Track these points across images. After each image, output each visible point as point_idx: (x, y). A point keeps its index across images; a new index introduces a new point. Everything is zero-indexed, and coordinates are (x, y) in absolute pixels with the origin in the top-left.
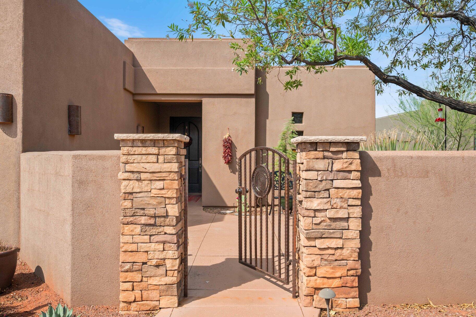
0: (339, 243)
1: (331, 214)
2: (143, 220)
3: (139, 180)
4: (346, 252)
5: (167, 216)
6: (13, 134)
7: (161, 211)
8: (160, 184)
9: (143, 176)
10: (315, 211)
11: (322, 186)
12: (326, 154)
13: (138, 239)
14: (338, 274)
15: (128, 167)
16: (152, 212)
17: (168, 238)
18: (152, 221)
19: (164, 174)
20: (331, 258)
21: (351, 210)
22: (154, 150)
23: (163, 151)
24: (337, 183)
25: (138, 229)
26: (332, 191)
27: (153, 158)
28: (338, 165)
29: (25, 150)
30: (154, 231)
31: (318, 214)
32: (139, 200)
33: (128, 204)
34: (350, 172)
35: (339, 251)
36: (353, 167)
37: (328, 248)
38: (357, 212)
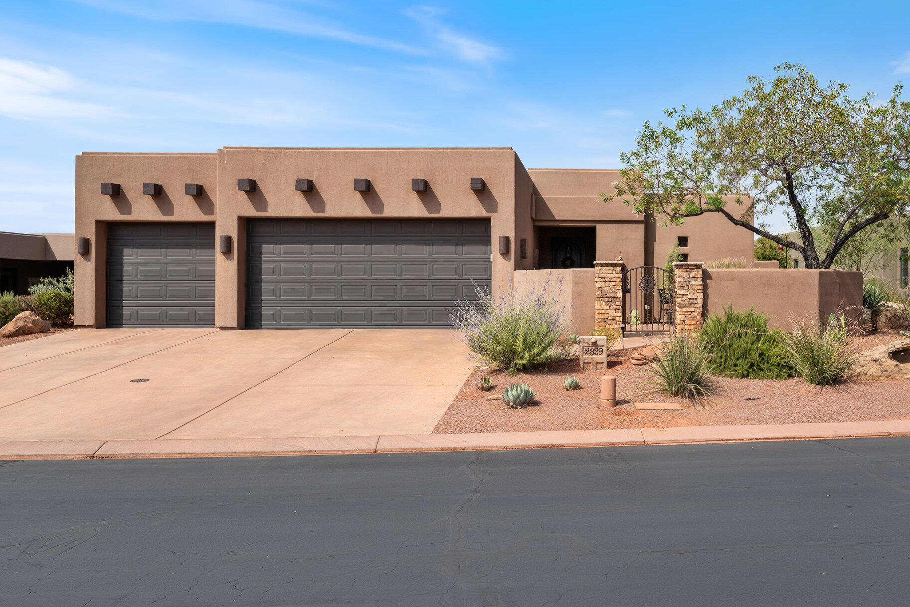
0: (693, 309)
1: (689, 296)
2: (607, 299)
3: (605, 281)
4: (696, 314)
5: (617, 298)
6: (509, 260)
7: (614, 295)
8: (614, 283)
9: (606, 280)
10: (682, 295)
11: (685, 284)
12: (687, 270)
13: (604, 308)
14: (692, 323)
15: (600, 276)
16: (610, 296)
17: (618, 307)
18: (610, 300)
19: (616, 279)
20: (689, 316)
21: (698, 295)
22: (611, 268)
23: (615, 268)
24: (692, 283)
25: (604, 303)
26: (689, 286)
27: (611, 272)
28: (692, 275)
29: (516, 269)
30: (611, 304)
31: (683, 297)
32: (604, 290)
33: (600, 292)
34: (698, 278)
35: (693, 313)
36: (699, 276)
37: (688, 312)
38: (701, 296)
